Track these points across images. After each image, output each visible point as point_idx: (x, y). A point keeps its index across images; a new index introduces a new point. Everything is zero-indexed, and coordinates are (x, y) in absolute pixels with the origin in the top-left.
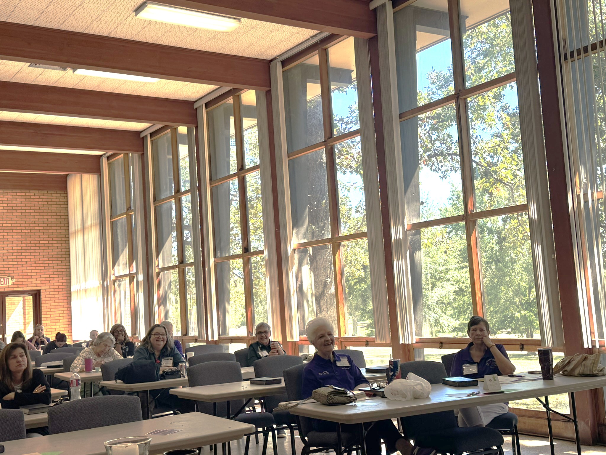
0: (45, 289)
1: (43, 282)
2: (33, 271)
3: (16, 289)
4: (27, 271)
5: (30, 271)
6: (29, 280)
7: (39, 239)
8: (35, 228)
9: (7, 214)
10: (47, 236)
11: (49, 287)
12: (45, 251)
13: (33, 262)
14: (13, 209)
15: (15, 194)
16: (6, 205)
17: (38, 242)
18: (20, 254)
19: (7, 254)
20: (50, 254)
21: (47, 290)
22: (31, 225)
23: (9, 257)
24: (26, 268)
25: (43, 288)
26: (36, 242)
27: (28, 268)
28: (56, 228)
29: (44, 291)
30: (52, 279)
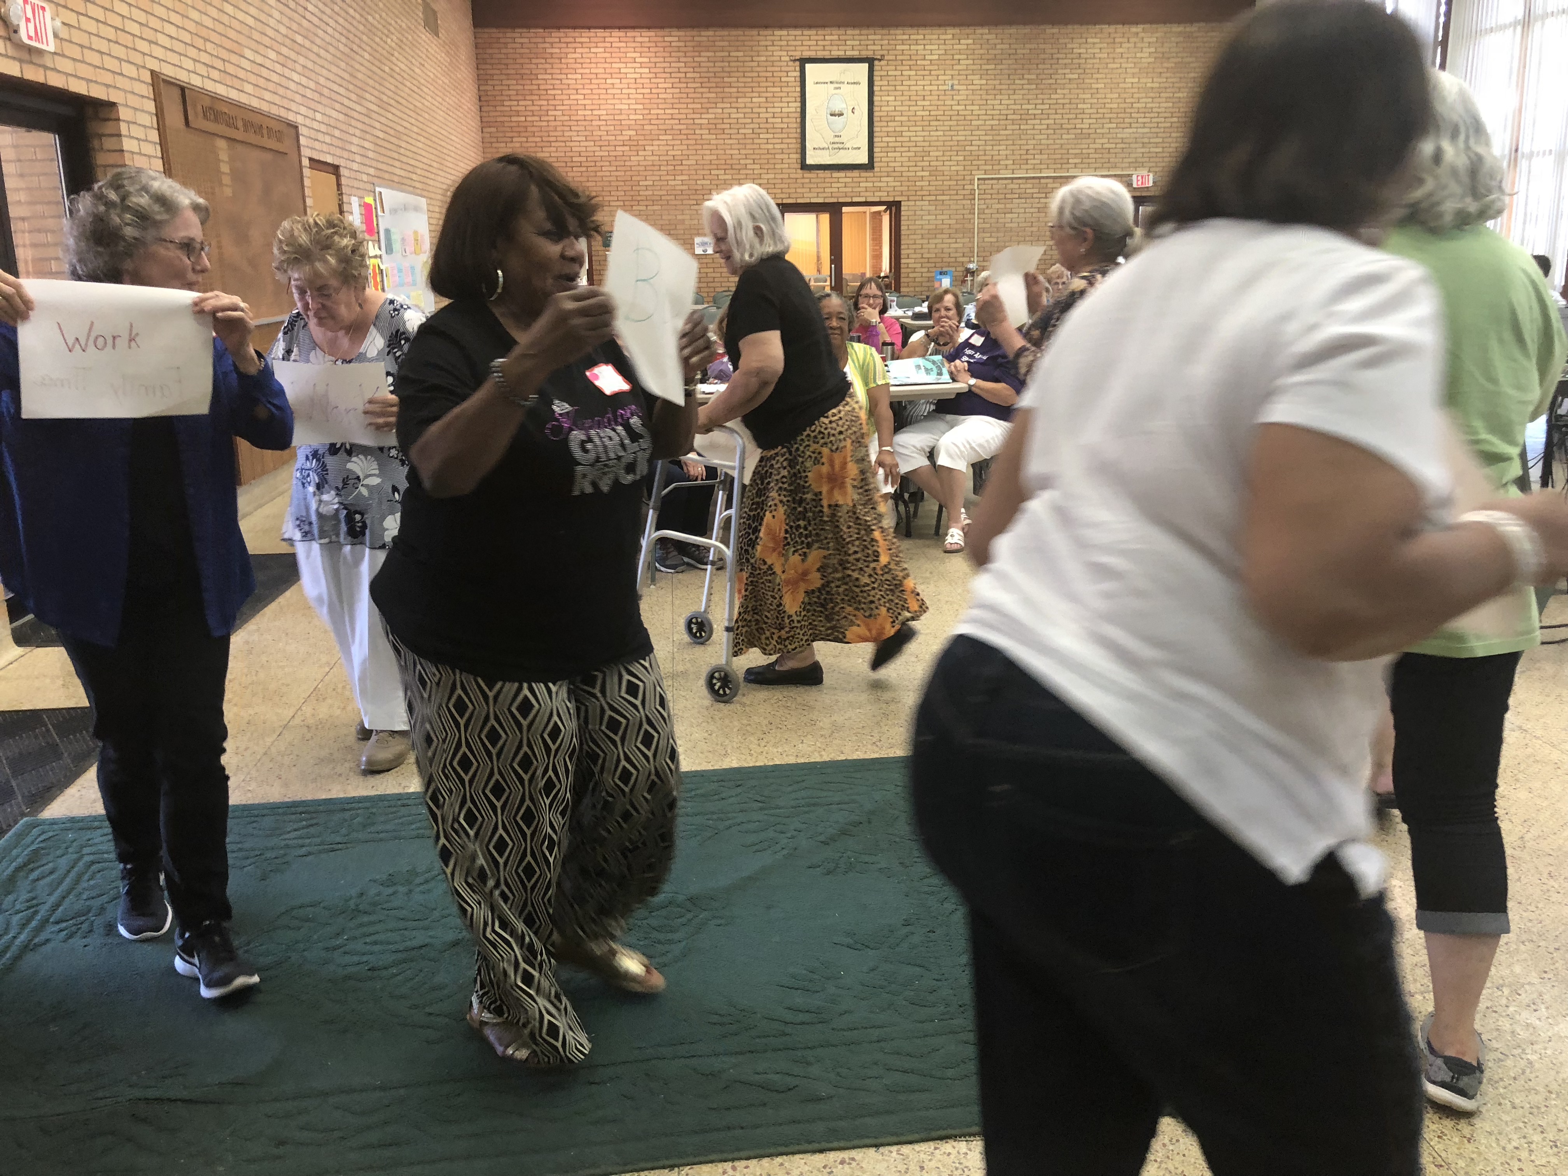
9: (1155, 65)
14: (1163, 57)
15: (1168, 29)
16: (1153, 50)
19: (1149, 135)
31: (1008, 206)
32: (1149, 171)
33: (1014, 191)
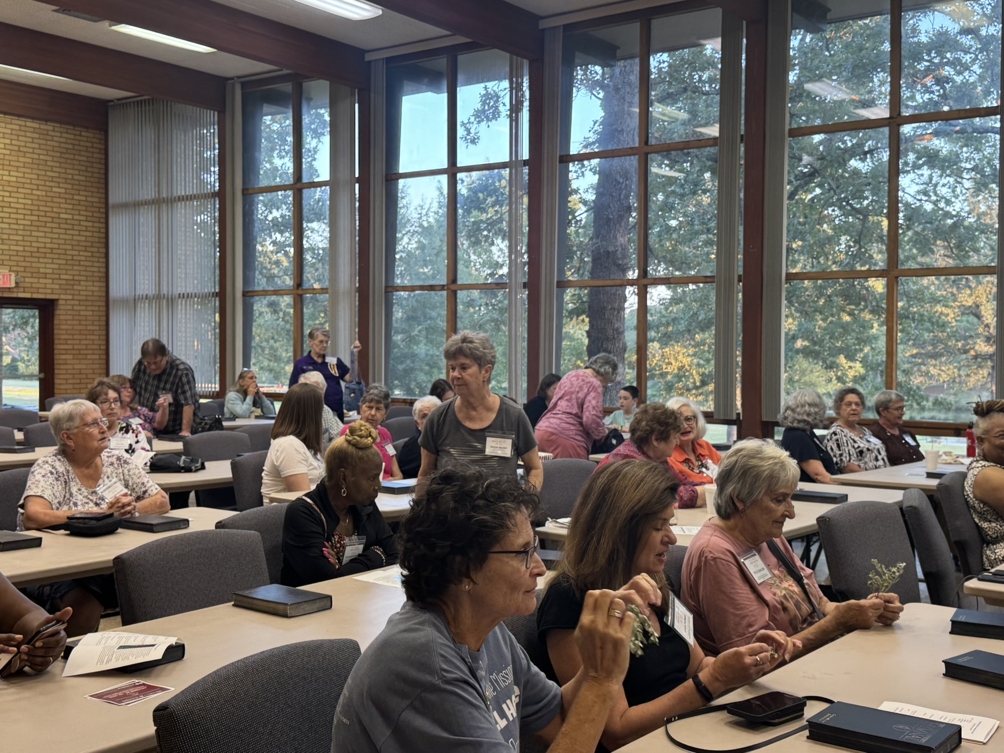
0: (66, 300)
1: (63, 287)
2: (48, 266)
3: (21, 295)
4: (39, 265)
5: (43, 265)
6: (41, 281)
7: (58, 210)
8: (54, 189)
9: (11, 158)
10: (71, 207)
11: (70, 297)
12: (68, 232)
13: (49, 251)
14: (19, 151)
15: (23, 123)
16: (8, 141)
17: (57, 215)
18: (28, 233)
19: (7, 231)
20: (75, 238)
21: (69, 302)
22: (47, 183)
23: (12, 238)
24: (36, 260)
25: (62, 297)
26: (53, 215)
27: (41, 260)
28: (85, 193)
29: (64, 302)
30: (77, 283)
32: (10, 271)
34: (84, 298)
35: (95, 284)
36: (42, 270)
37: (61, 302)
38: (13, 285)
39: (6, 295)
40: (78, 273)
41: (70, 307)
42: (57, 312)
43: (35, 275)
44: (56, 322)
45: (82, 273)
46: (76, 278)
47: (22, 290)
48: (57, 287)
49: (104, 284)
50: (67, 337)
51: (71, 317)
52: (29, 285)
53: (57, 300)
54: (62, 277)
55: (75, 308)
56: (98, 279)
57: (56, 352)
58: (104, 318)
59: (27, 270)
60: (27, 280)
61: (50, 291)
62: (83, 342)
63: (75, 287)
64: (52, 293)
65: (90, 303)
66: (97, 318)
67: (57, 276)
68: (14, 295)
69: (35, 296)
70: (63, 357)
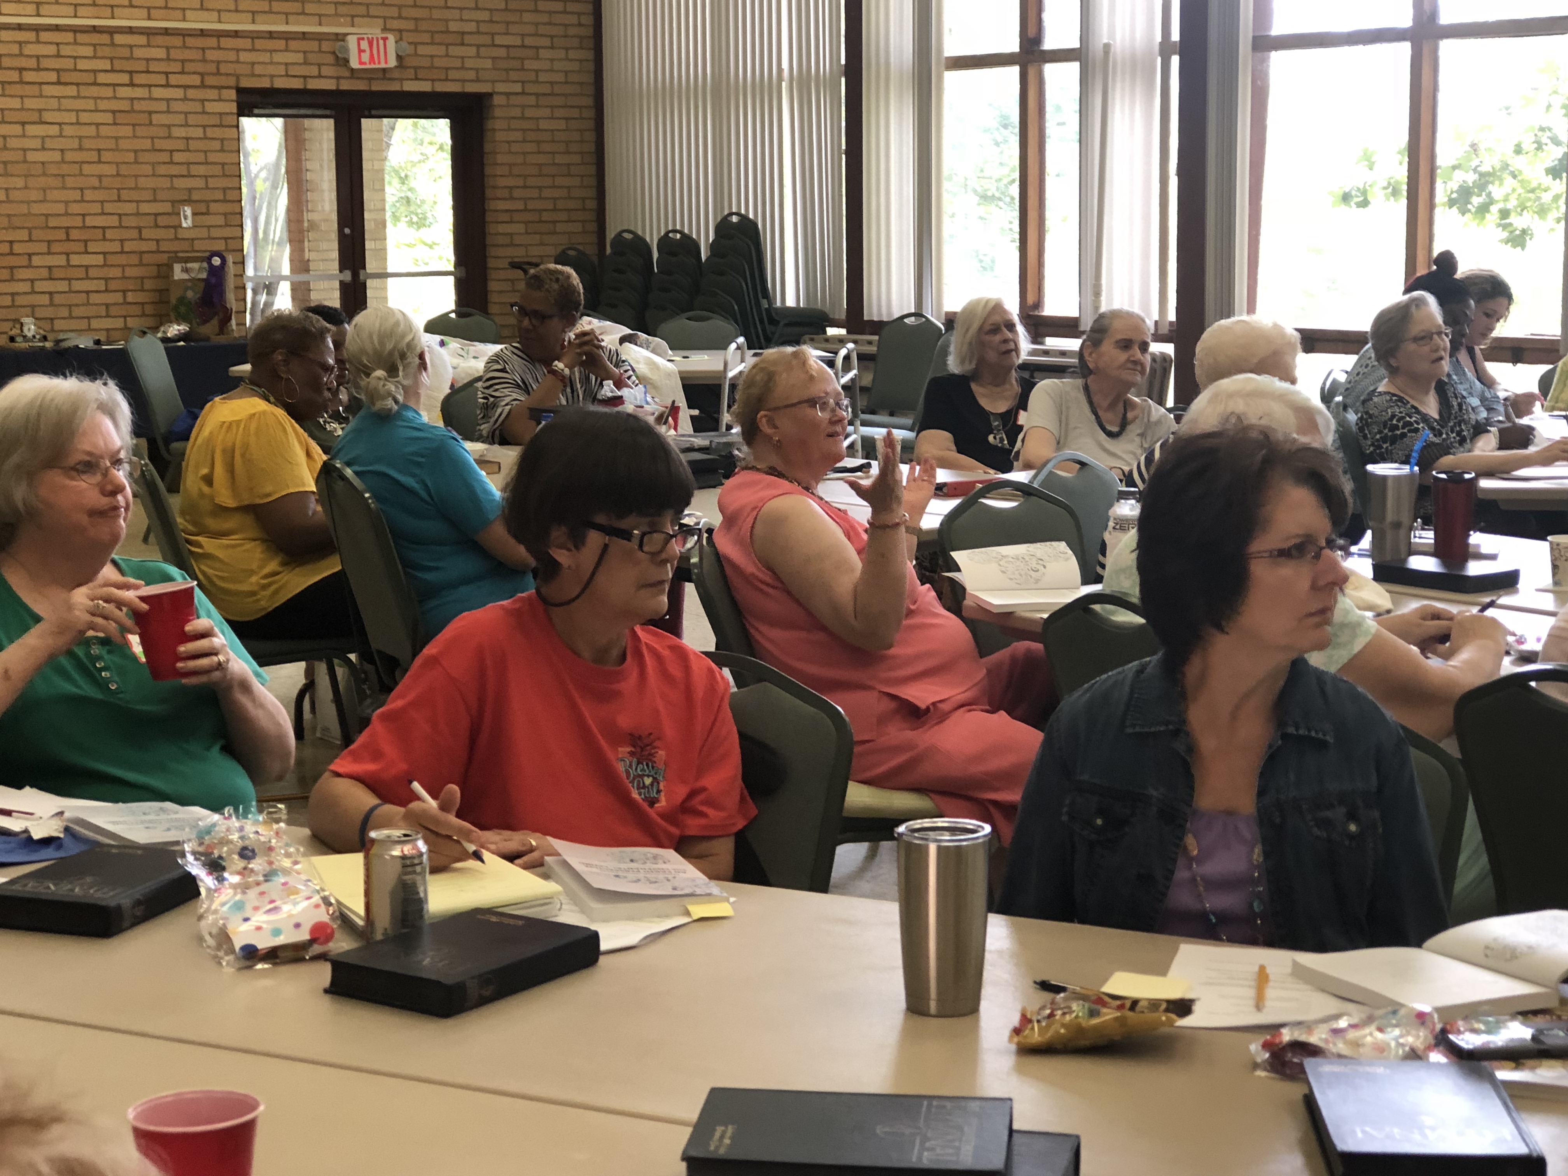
0: (507, 94)
1: (501, 64)
2: (466, 15)
3: (411, 86)
5: (456, 14)
6: (453, 50)
11: (518, 88)
21: (514, 100)
25: (501, 87)
29: (504, 100)
30: (530, 53)
31: (30, 103)
32: (385, 29)
33: (45, 63)
34: (547, 89)
35: (572, 54)
36: (453, 26)
37: (497, 100)
38: (392, 63)
39: (377, 87)
40: (530, 29)
41: (517, 112)
42: (490, 124)
43: (438, 38)
44: (488, 147)
45: (542, 30)
46: (529, 41)
47: (411, 73)
48: (488, 64)
49: (590, 55)
50: (510, 182)
51: (518, 136)
52: (426, 63)
53: (490, 95)
54: (499, 40)
55: (529, 113)
56: (576, 42)
57: (489, 217)
58: (590, 136)
59: (423, 26)
60: (421, 50)
61: (472, 75)
62: (546, 193)
63: (528, 64)
64: (478, 80)
65: (560, 101)
66: (576, 136)
67: (487, 40)
68: (395, 87)
69: (441, 87)
70: (501, 228)
